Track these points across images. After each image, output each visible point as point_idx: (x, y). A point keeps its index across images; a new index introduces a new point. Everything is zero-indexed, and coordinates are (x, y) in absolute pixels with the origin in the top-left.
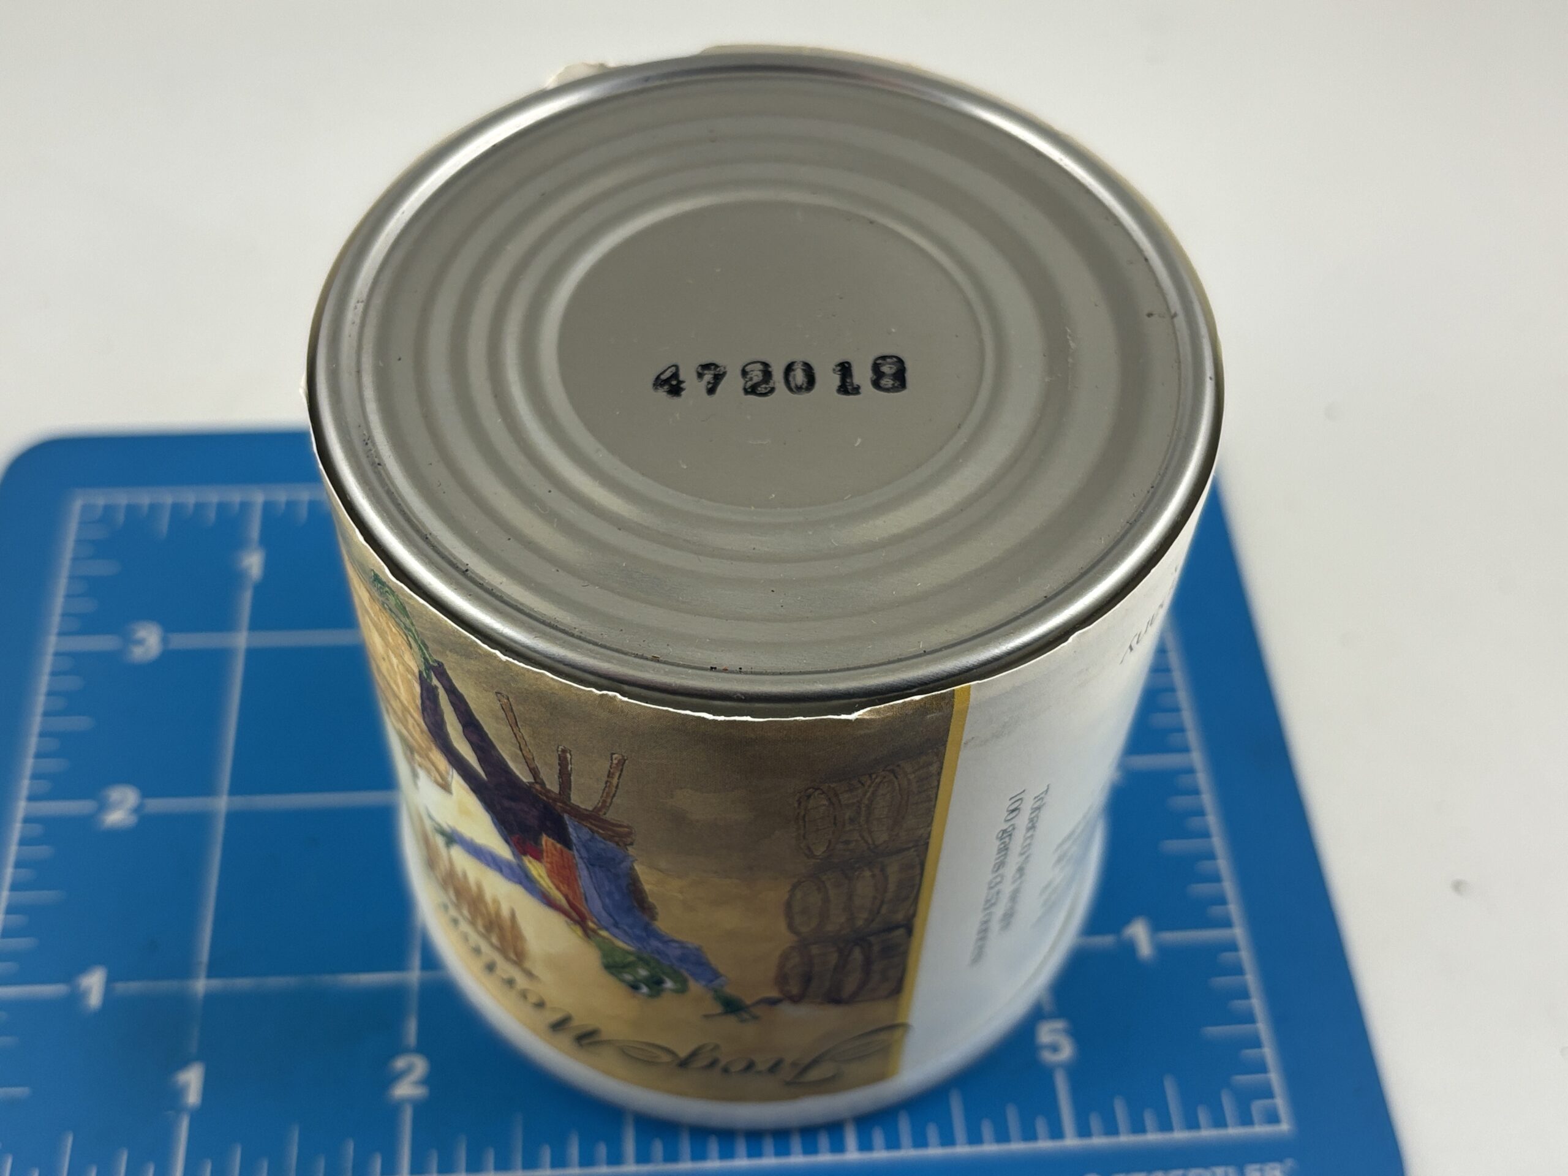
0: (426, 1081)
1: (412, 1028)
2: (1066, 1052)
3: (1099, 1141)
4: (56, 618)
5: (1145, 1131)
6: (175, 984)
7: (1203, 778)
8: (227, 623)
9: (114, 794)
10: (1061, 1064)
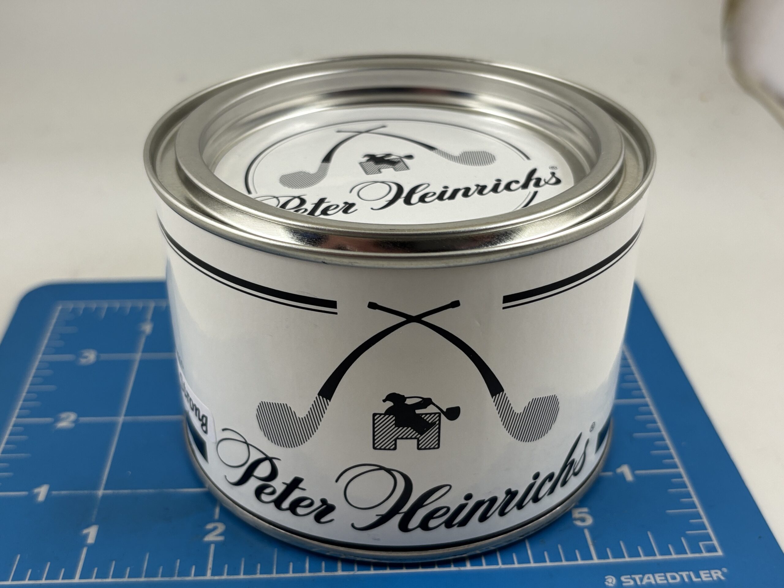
0: (223, 534)
1: (217, 512)
2: (589, 521)
3: (611, 560)
4: (43, 348)
5: (639, 556)
6: (86, 492)
7: (652, 408)
8: (132, 349)
9: (64, 415)
10: (587, 527)
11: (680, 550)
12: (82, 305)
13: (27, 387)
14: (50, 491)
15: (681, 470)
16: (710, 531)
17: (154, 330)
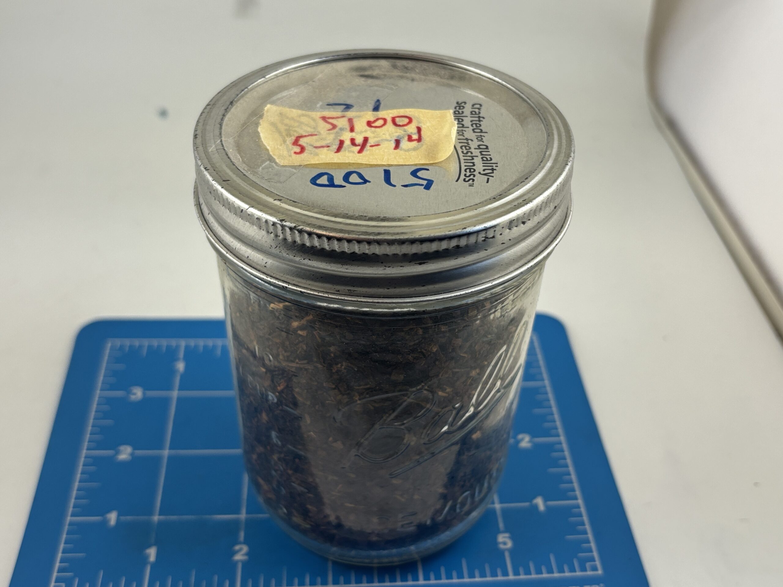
0: (247, 554)
1: (242, 535)
2: (510, 544)
3: (522, 577)
4: (100, 385)
5: (542, 573)
6: (145, 518)
7: (565, 446)
8: (170, 388)
9: (122, 448)
10: (507, 549)
11: (573, 570)
12: (127, 342)
13: (91, 421)
14: (119, 515)
15: (580, 502)
16: (595, 554)
17: (187, 368)
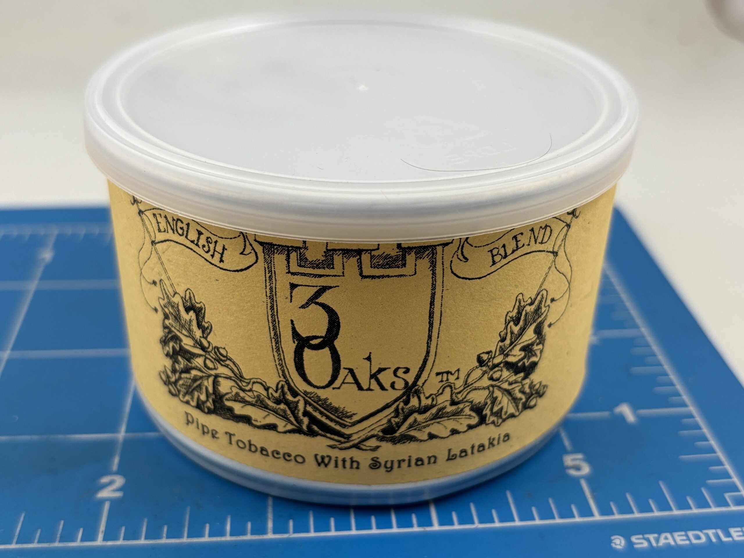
0: (122, 489)
1: (115, 462)
2: (586, 470)
3: (617, 517)
5: (651, 511)
7: (650, 339)
10: (583, 477)
11: (702, 503)
15: (692, 409)
16: (735, 479)
17: (55, 257)
